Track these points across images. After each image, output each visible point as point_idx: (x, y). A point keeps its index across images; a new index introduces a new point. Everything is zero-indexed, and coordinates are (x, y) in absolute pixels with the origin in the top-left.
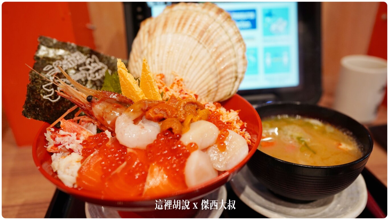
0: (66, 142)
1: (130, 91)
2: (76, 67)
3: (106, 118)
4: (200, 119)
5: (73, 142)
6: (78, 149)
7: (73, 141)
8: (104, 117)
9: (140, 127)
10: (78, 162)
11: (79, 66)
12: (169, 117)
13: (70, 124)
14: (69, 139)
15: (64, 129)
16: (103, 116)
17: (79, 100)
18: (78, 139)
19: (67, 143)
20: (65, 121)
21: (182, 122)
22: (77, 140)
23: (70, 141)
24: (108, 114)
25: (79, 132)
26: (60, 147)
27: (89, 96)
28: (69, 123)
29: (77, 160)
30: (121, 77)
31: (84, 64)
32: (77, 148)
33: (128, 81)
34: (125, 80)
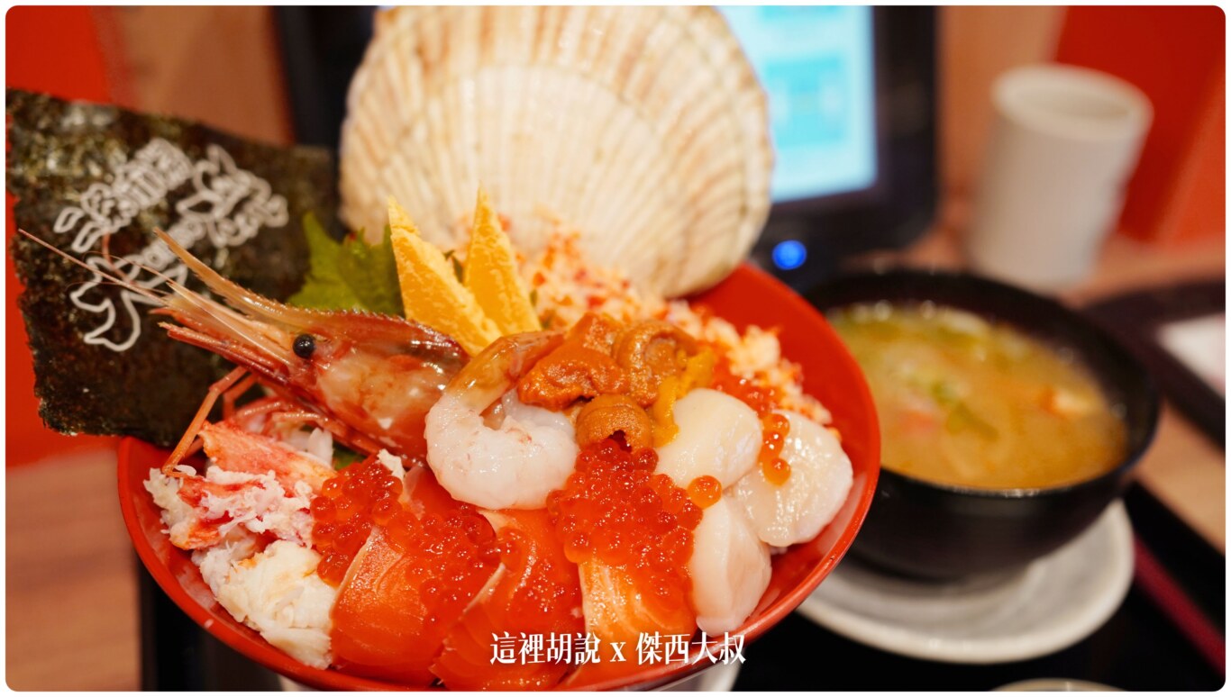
0: (249, 509)
1: (436, 305)
2: (164, 205)
3: (373, 408)
4: (694, 385)
5: (272, 507)
6: (295, 529)
7: (272, 503)
8: (366, 407)
9: (515, 436)
10: (307, 574)
11: (175, 195)
12: (601, 393)
13: (242, 442)
14: (257, 498)
15: (219, 459)
16: (362, 401)
17: (256, 350)
18: (289, 495)
19: (252, 514)
20: (217, 432)
21: (647, 406)
22: (287, 499)
23: (262, 505)
24: (382, 394)
25: (282, 467)
26: (224, 529)
27: (301, 339)
28: (234, 439)
29: (305, 569)
30: (406, 261)
32: (290, 524)
33: (430, 271)
34: (421, 268)
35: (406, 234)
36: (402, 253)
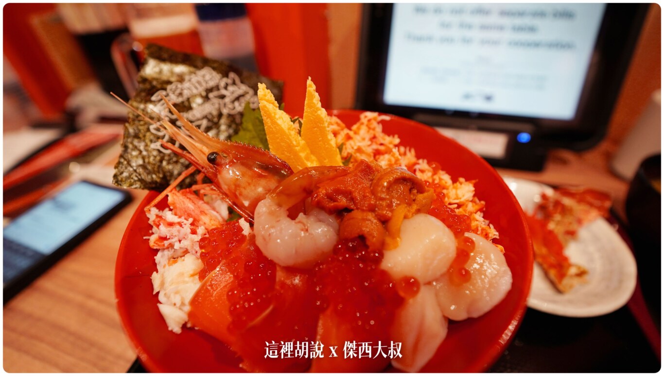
0: (176, 236)
1: (283, 144)
2: (204, 94)
3: (241, 194)
4: (418, 211)
5: (186, 237)
6: (195, 250)
7: (185, 235)
8: (237, 193)
10: (192, 275)
11: (209, 90)
12: (358, 209)
13: (183, 202)
14: (179, 231)
15: (174, 208)
16: (236, 190)
18: (194, 232)
19: (176, 239)
20: (176, 195)
21: (385, 222)
22: (191, 235)
23: (181, 236)
24: (245, 188)
25: (197, 217)
26: (166, 243)
27: (212, 154)
28: (181, 199)
29: (192, 272)
30: (267, 119)
31: (217, 88)
32: (192, 247)
33: (278, 125)
34: (274, 123)
35: (266, 103)
36: (265, 114)
